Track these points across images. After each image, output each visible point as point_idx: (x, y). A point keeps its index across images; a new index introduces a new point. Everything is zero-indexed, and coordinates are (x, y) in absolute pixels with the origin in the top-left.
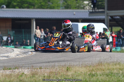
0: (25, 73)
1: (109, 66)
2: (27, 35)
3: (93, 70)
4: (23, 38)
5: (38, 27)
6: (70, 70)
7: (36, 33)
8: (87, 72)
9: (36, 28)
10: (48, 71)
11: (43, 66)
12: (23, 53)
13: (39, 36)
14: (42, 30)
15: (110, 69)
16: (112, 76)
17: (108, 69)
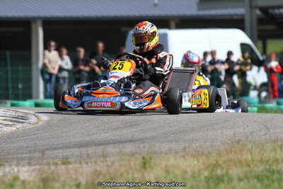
0: (22, 178)
1: (262, 152)
2: (20, 68)
3: (217, 165)
4: (10, 76)
5: (53, 44)
6: (152, 164)
7: (46, 61)
8: (199, 171)
9: (47, 47)
10: (87, 169)
11: (72, 156)
12: (11, 121)
13: (54, 69)
14: (65, 51)
15: (267, 161)
16: (273, 182)
17: (261, 161)
